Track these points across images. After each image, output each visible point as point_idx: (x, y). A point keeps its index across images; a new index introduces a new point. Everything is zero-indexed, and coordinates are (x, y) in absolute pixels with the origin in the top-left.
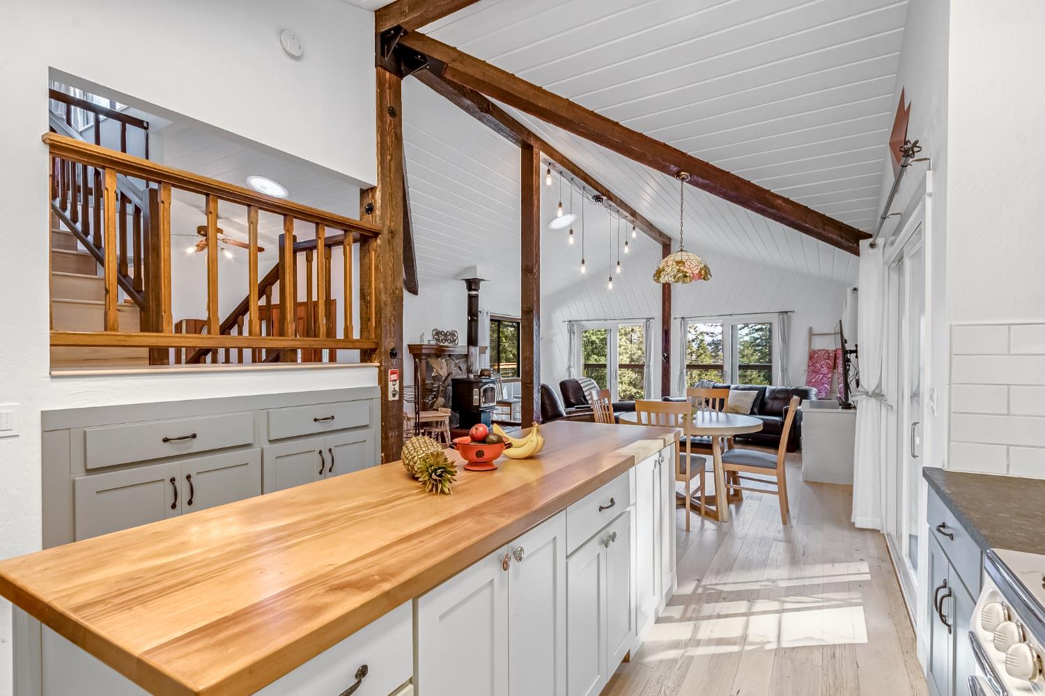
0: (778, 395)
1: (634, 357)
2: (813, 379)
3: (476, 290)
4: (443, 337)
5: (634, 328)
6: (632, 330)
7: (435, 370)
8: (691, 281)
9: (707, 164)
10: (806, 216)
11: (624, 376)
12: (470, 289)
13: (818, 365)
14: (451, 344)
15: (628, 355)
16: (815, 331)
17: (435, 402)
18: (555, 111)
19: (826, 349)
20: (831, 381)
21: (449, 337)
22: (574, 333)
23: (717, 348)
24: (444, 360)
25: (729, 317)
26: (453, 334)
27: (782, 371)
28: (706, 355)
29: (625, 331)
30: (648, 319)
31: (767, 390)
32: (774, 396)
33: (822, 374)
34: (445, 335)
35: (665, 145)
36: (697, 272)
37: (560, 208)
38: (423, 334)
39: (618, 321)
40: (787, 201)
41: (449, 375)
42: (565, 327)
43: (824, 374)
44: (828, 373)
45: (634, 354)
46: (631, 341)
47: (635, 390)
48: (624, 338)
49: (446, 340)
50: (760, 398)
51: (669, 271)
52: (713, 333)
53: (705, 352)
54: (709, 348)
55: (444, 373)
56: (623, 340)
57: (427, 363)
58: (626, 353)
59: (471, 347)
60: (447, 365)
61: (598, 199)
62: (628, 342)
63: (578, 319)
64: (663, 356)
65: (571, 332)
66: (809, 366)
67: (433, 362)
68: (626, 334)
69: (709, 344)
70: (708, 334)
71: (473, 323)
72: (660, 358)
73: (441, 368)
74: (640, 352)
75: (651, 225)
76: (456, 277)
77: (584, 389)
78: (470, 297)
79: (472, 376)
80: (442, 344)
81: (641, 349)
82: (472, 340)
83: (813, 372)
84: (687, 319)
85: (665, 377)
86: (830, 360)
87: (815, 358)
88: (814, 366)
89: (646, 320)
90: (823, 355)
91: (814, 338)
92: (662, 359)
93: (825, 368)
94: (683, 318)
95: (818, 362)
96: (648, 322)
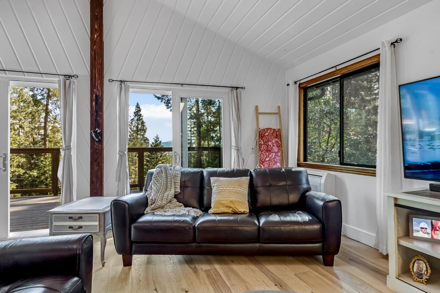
19: (272, 128)
25: (179, 87)
30: (68, 77)
33: (274, 152)
39: (9, 75)
64: (95, 131)
66: (260, 145)
83: (266, 151)
84: (128, 84)
85: (95, 164)
86: (278, 139)
87: (266, 136)
88: (266, 145)
89: (62, 78)
90: (272, 134)
91: (261, 117)
92: (91, 136)
93: (275, 147)
94: (121, 81)
95: (270, 140)
96: (68, 82)
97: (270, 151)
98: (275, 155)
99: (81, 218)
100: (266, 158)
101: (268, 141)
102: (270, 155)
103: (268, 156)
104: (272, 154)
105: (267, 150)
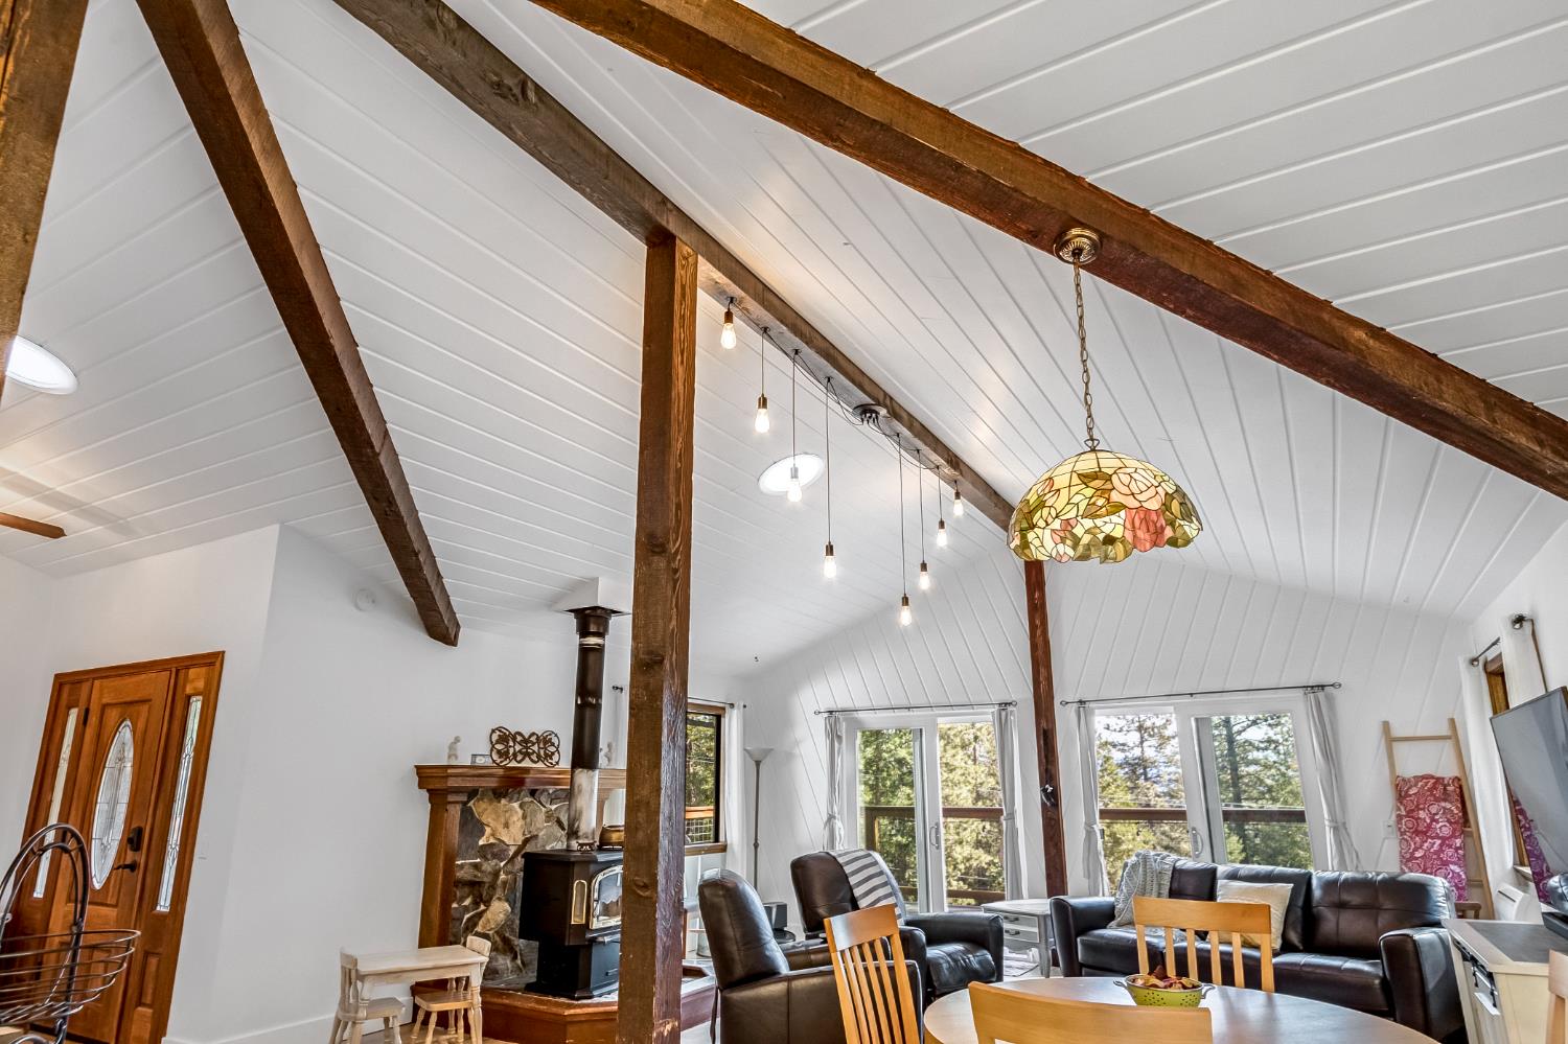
0: (1346, 897)
1: (984, 790)
2: (1416, 849)
3: (601, 635)
4: (518, 748)
5: (979, 734)
6: (976, 738)
7: (488, 830)
8: (1127, 554)
9: (1146, 212)
10: (1439, 381)
11: (965, 829)
12: (584, 631)
13: (1422, 814)
14: (540, 765)
15: (970, 787)
16: (1397, 732)
17: (480, 915)
18: (666, 10)
19: (1438, 775)
20: (1464, 855)
21: (535, 748)
22: (839, 737)
23: (1134, 772)
24: (516, 805)
25: (1187, 700)
26: (545, 740)
27: (1336, 829)
28: (1118, 787)
29: (962, 739)
30: (1004, 705)
31: (1315, 882)
32: (1335, 898)
33: (1438, 837)
34: (526, 741)
35: (1015, 149)
36: (1154, 505)
37: (763, 411)
38: (457, 740)
39: (937, 711)
40: (1378, 333)
41: (526, 841)
42: (819, 724)
43: (1444, 839)
44: (1453, 836)
45: (981, 784)
46: (975, 760)
47: (989, 858)
48: (961, 752)
49: (527, 755)
50: (1300, 902)
51: (1060, 505)
52: (1124, 745)
53: (1115, 780)
54: (1121, 773)
55: (512, 837)
56: (959, 757)
57: (467, 814)
58: (967, 782)
59: (578, 771)
60: (524, 817)
61: (865, 411)
62: (970, 762)
63: (848, 705)
64: (1044, 790)
65: (833, 735)
66: (1400, 817)
67: (483, 810)
68: (964, 747)
69: (1120, 766)
70: (1114, 746)
71: (588, 713)
72: (1037, 796)
73: (506, 825)
74: (992, 780)
75: (995, 493)
76: (551, 603)
77: (853, 880)
78: (585, 651)
79: (574, 844)
80: (513, 764)
81: (994, 775)
82: (584, 756)
83: (1413, 833)
84: (1092, 705)
85: (1051, 844)
86: (1451, 803)
87: (1410, 796)
88: (1413, 817)
89: (997, 707)
90: (1430, 790)
91: (1399, 748)
92: (1042, 799)
93: (1441, 824)
94: (1081, 702)
95: (1421, 806)
96: (1003, 713)
97: (1425, 833)
98: (1441, 845)
99: (1017, 919)
100: (1414, 851)
101: (1418, 808)
102: (1426, 845)
103: (1421, 847)
104: (1429, 840)
105: (1416, 830)
